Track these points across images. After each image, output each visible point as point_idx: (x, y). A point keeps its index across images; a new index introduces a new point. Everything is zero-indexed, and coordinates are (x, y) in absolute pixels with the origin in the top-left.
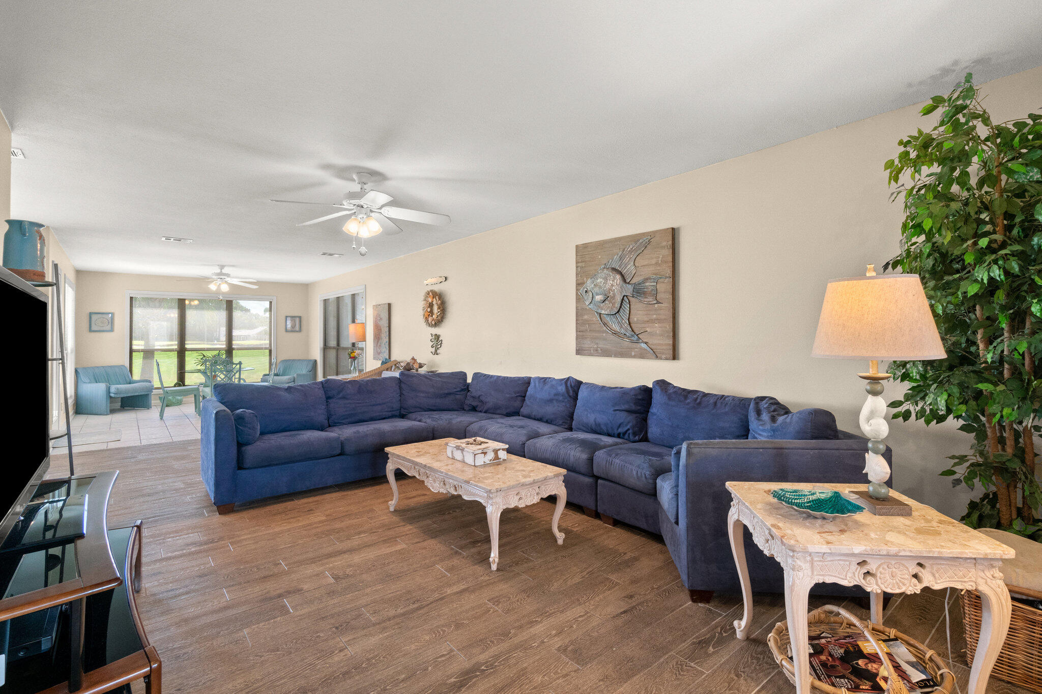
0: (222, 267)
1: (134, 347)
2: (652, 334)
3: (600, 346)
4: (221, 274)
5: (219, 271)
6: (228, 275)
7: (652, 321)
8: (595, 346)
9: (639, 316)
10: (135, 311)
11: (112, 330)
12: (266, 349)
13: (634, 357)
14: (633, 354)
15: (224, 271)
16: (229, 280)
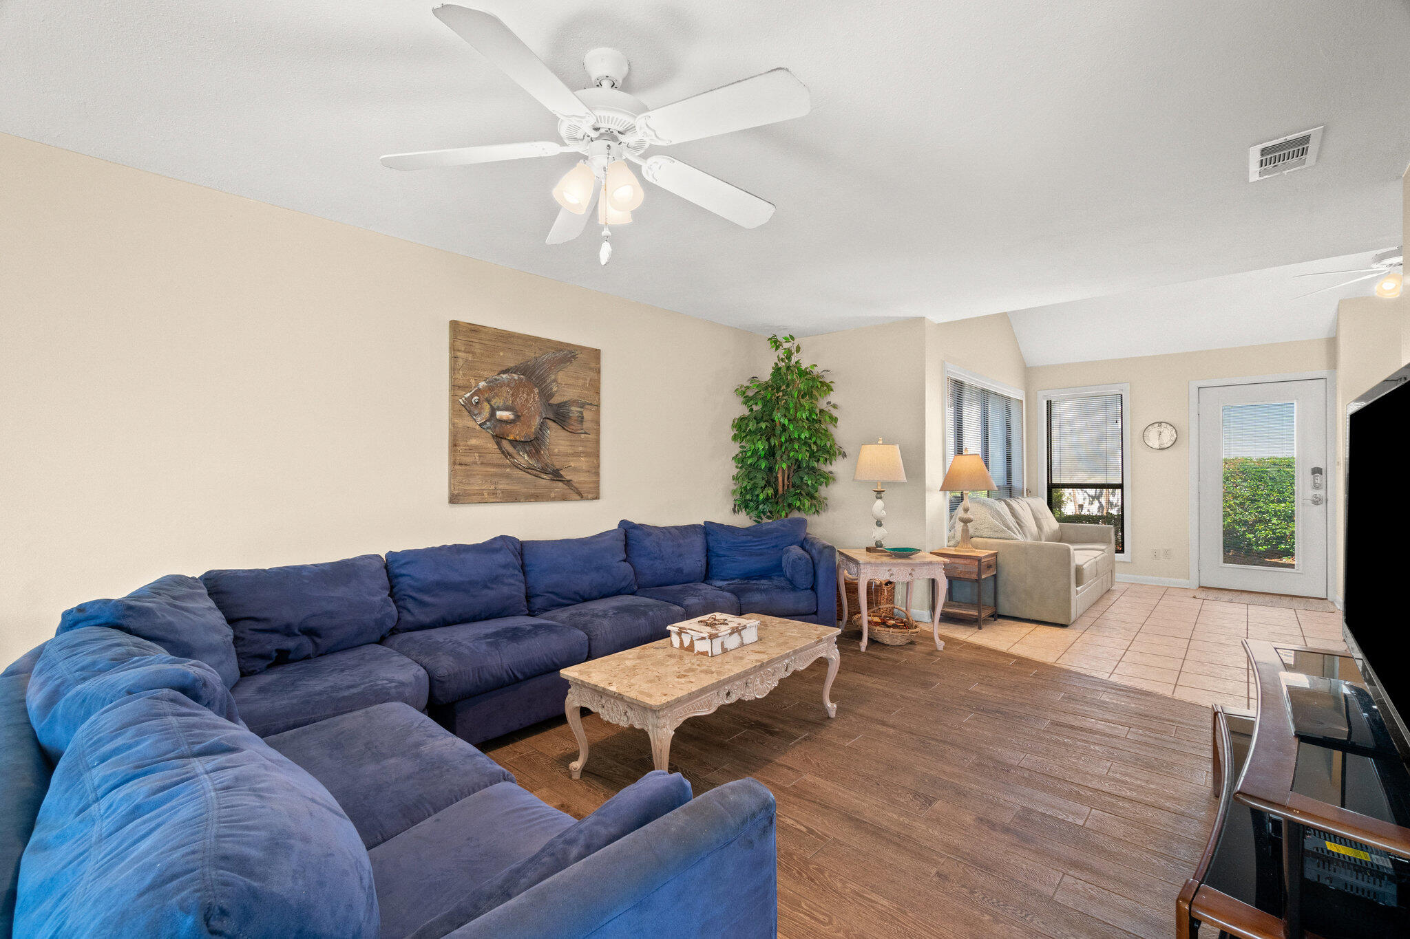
2: (576, 470)
3: (501, 487)
7: (576, 454)
8: (492, 487)
9: (561, 447)
13: (554, 499)
14: (553, 495)
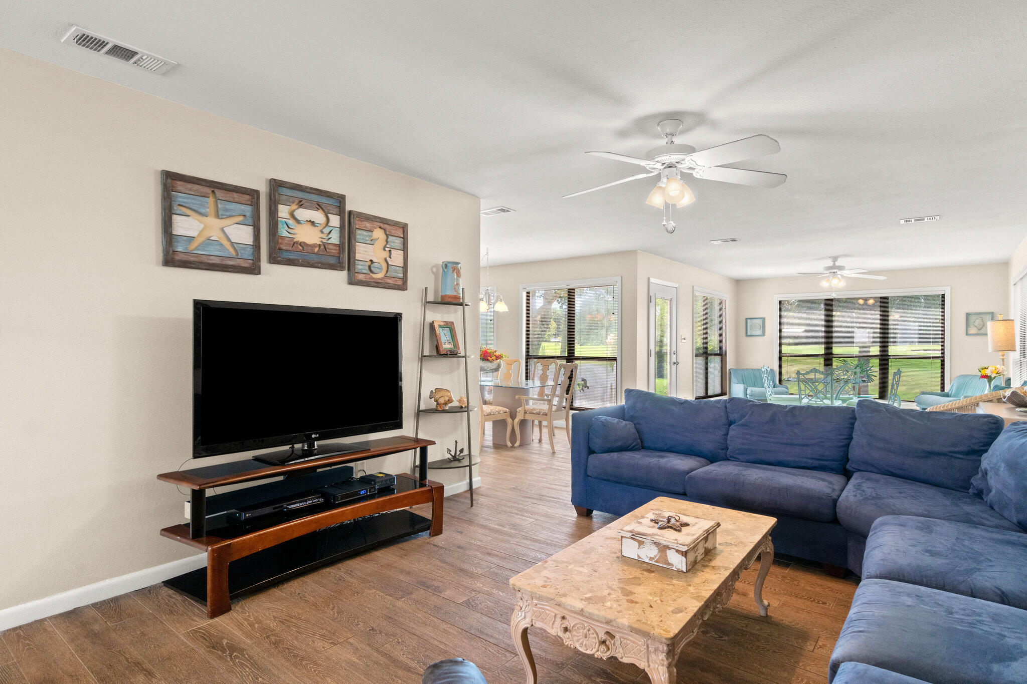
0: (835, 259)
1: (784, 352)
4: (834, 267)
5: (830, 264)
6: (841, 268)
10: (784, 314)
11: (763, 334)
12: (935, 358)
15: (837, 264)
16: (846, 273)
